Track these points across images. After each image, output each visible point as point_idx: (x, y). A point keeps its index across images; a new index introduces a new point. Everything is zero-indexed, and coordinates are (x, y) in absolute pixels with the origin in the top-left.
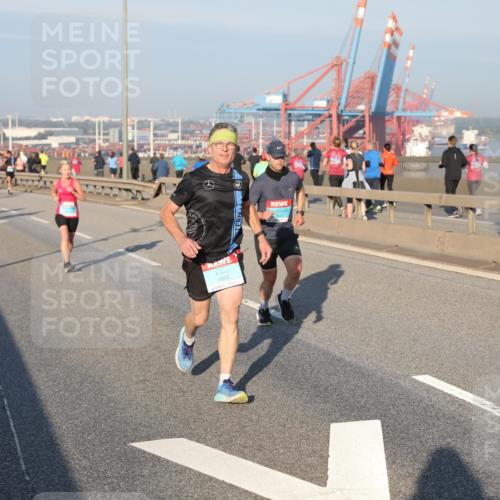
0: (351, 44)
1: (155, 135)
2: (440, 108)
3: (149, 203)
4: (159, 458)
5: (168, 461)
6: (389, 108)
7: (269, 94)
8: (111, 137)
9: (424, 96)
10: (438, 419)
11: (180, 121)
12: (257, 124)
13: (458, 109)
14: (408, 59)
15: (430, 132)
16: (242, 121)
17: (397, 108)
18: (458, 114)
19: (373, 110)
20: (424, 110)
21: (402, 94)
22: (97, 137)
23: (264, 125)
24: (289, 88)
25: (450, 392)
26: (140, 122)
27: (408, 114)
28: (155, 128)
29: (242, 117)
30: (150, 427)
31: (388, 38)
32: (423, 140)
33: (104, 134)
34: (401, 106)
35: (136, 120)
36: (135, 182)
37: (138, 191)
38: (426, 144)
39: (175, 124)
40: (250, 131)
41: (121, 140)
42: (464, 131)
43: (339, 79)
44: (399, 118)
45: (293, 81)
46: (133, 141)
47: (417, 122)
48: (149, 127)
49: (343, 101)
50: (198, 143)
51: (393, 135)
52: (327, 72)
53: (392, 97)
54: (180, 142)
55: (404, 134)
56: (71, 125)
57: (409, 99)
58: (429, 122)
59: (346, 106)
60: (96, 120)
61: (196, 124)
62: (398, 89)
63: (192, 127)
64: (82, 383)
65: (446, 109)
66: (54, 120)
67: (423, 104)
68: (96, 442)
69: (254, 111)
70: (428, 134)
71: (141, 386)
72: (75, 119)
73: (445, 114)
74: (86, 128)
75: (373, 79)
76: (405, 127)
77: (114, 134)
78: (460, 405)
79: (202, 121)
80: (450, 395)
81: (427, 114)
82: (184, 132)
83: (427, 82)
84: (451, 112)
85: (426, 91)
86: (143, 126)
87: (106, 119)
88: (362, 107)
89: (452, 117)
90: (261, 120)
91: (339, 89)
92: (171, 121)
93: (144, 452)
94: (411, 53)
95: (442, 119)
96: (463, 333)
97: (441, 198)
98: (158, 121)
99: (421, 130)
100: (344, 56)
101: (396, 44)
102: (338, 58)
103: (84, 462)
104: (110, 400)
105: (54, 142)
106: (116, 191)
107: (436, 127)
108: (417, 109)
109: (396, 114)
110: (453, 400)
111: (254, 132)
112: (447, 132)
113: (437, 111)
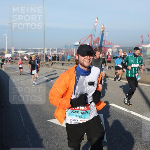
0: (94, 31)
1: (51, 52)
2: (114, 45)
3: (50, 67)
4: (54, 123)
5: (56, 124)
6: (103, 45)
7: (76, 42)
8: (41, 52)
10: (116, 113)
11: (56, 48)
12: (74, 49)
13: (118, 45)
14: (106, 34)
16: (70, 48)
17: (104, 45)
18: (118, 46)
19: (99, 45)
21: (105, 42)
22: (38, 52)
23: (75, 49)
24: (80, 41)
26: (47, 49)
27: (107, 46)
28: (51, 50)
29: (70, 47)
30: (52, 117)
31: (102, 30)
33: (40, 52)
34: (105, 44)
35: (47, 48)
36: (47, 62)
37: (48, 64)
38: (111, 53)
39: (55, 49)
40: (72, 50)
41: (43, 53)
43: (92, 39)
44: (105, 47)
45: (81, 39)
46: (46, 53)
47: (109, 48)
48: (50, 50)
49: (92, 44)
50: (60, 53)
51: (104, 51)
52: (89, 37)
53: (103, 42)
54: (57, 53)
55: (106, 51)
56: (32, 50)
57: (107, 43)
58: (111, 48)
59: (93, 45)
60: (38, 49)
61: (60, 49)
62: (105, 41)
63: (59, 50)
64: (36, 107)
65: (115, 45)
66: (29, 49)
67: (110, 44)
68: (40, 120)
69: (73, 46)
71: (49, 107)
72: (33, 48)
74: (36, 50)
75: (99, 39)
76: (106, 49)
77: (42, 52)
78: (120, 110)
79: (61, 48)
80: (118, 108)
81: (111, 46)
82: (57, 51)
83: (111, 39)
84: (116, 46)
85: (110, 41)
86: (48, 50)
87: (40, 48)
88: (97, 45)
90: (74, 48)
91: (91, 41)
92: (54, 48)
93: (50, 122)
94: (107, 33)
95: (114, 47)
98: (52, 49)
99: (110, 50)
100: (92, 34)
101: (104, 31)
102: (91, 34)
103: (37, 124)
104: (43, 111)
105: (29, 54)
106: (43, 64)
107: (113, 49)
108: (109, 45)
109: (104, 46)
111: (73, 51)
112: (115, 50)
113: (113, 45)
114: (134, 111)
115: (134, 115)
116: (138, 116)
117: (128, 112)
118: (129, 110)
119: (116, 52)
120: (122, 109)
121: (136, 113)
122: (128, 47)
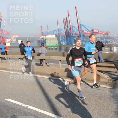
9: (9, 32)
10: (11, 109)
13: (17, 35)
15: (10, 40)
18: (17, 36)
20: (9, 35)
25: (14, 102)
27: (5, 36)
32: (9, 42)
34: (3, 34)
38: (10, 43)
42: (18, 40)
44: (3, 37)
47: (7, 38)
53: (1, 32)
57: (5, 33)
58: (10, 38)
62: (2, 30)
65: (14, 35)
67: (8, 34)
70: (10, 41)
73: (14, 36)
76: (4, 39)
78: (16, 105)
81: (9, 36)
83: (9, 29)
84: (15, 36)
85: (9, 31)
89: (15, 37)
94: (5, 22)
95: (13, 37)
96: (18, 88)
97: (12, 56)
99: (8, 40)
101: (1, 20)
107: (12, 39)
110: (15, 104)
112: (14, 40)
113: (12, 35)
114: (30, 105)
115: (30, 109)
116: (35, 110)
117: (24, 107)
118: (26, 104)
119: (15, 42)
120: (18, 104)
121: (33, 106)
122: (27, 38)
